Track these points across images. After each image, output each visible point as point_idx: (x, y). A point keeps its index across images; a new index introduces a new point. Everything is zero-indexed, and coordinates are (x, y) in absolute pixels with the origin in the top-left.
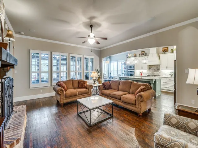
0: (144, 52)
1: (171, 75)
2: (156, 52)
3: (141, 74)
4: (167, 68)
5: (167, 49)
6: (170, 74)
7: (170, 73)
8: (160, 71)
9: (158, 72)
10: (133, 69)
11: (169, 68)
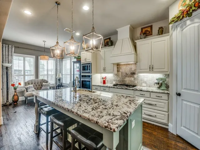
0: (108, 40)
1: (158, 86)
2: (128, 36)
3: (104, 82)
4: (151, 69)
5: (149, 29)
6: (156, 83)
7: (156, 81)
8: (135, 76)
9: (133, 79)
10: (88, 71)
11: (155, 70)
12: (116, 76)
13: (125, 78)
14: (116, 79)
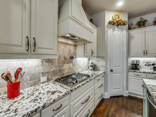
9: (71, 65)
12: (47, 64)
13: (63, 66)
14: (48, 71)
